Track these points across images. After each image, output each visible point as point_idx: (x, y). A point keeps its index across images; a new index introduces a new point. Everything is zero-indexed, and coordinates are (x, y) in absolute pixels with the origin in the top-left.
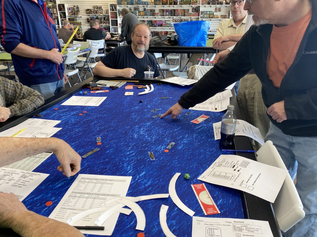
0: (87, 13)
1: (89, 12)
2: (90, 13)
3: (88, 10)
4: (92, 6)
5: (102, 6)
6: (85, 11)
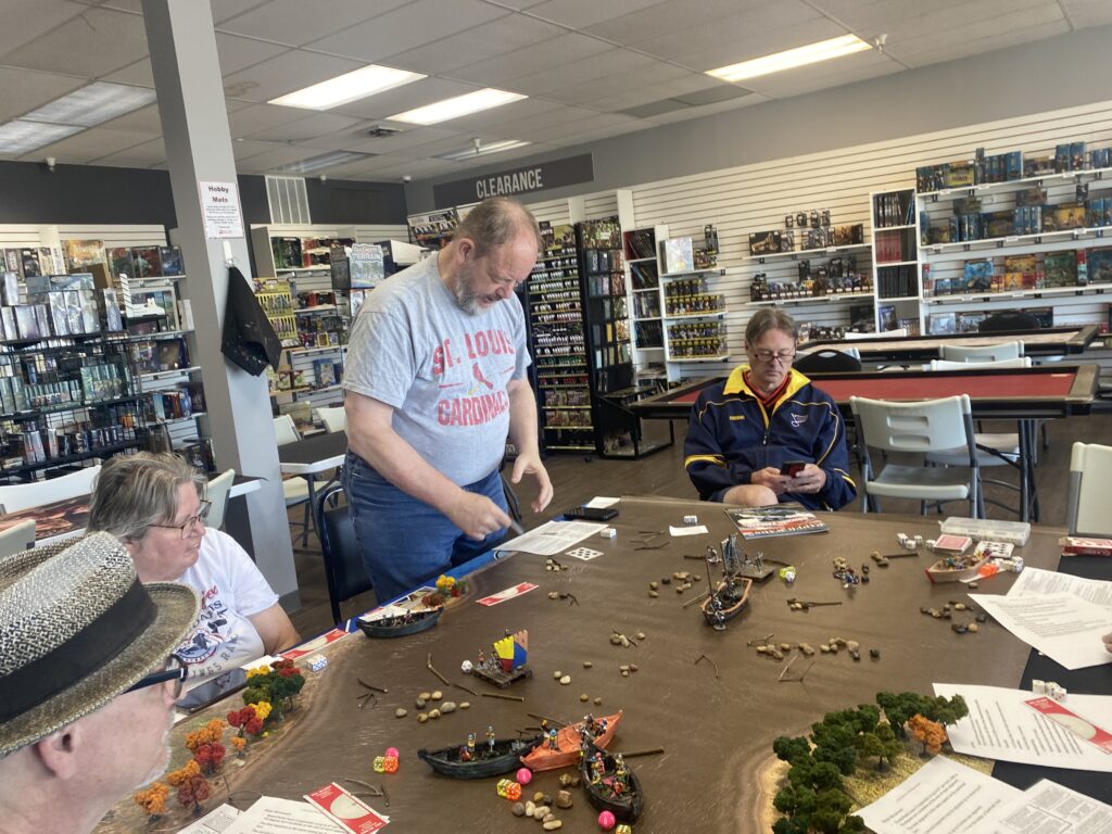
0: (752, 253)
1: (762, 248)
2: (767, 251)
3: (760, 236)
4: (783, 218)
5: (832, 212)
6: (747, 246)
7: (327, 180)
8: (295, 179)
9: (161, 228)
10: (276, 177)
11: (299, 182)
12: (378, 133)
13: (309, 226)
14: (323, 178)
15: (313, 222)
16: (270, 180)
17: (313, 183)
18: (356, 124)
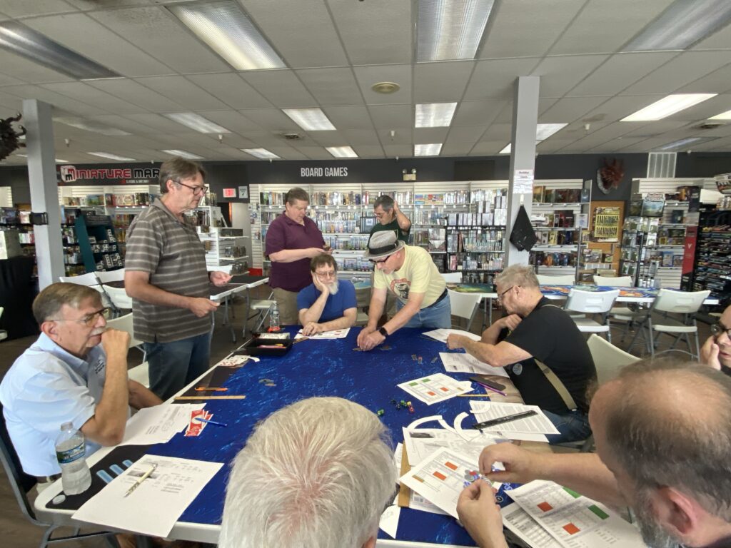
7: (692, 153)
8: (670, 153)
9: (581, 180)
10: (656, 153)
11: (672, 156)
12: (707, 127)
13: (673, 179)
14: (689, 152)
15: (676, 177)
16: (652, 155)
17: (682, 156)
18: (689, 124)
